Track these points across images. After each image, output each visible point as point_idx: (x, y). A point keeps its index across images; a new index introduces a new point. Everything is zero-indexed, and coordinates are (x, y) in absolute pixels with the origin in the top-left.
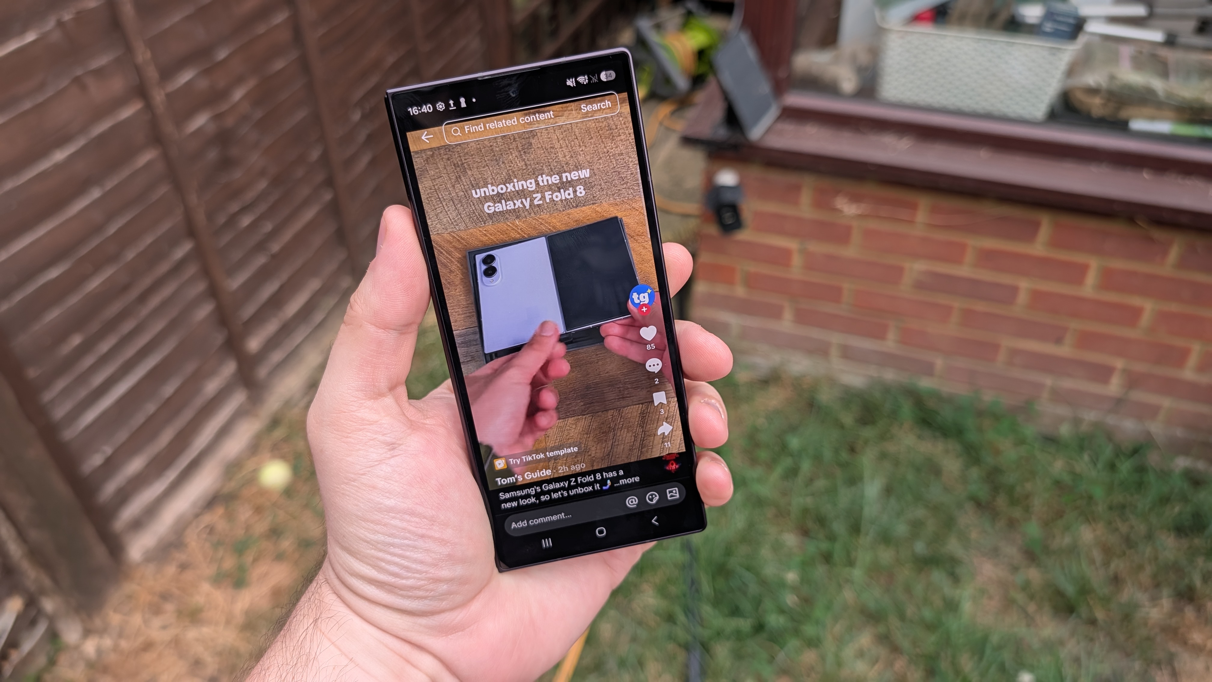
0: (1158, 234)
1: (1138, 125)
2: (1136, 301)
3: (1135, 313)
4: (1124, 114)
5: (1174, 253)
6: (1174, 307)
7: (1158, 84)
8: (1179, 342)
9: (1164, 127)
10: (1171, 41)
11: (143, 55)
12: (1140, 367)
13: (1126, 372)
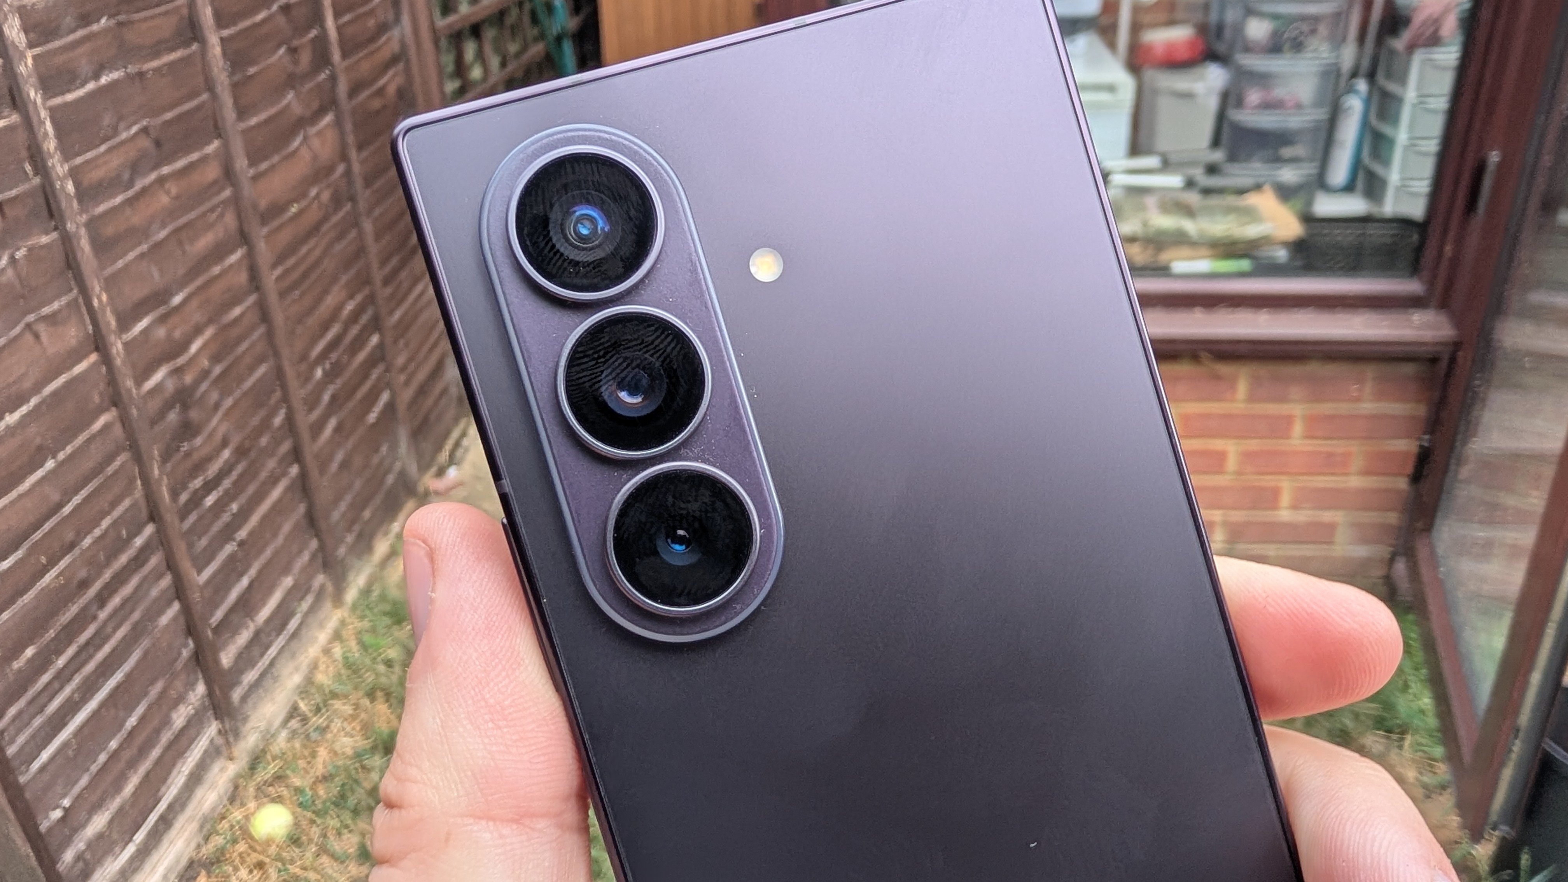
0: (1224, 369)
1: (1180, 266)
2: (1218, 444)
3: (1221, 457)
4: (1164, 257)
5: (1242, 388)
6: (1254, 445)
7: (1189, 226)
8: (1268, 481)
9: (1203, 265)
10: (1190, 184)
11: (100, 298)
12: (1238, 516)
13: (1225, 524)
